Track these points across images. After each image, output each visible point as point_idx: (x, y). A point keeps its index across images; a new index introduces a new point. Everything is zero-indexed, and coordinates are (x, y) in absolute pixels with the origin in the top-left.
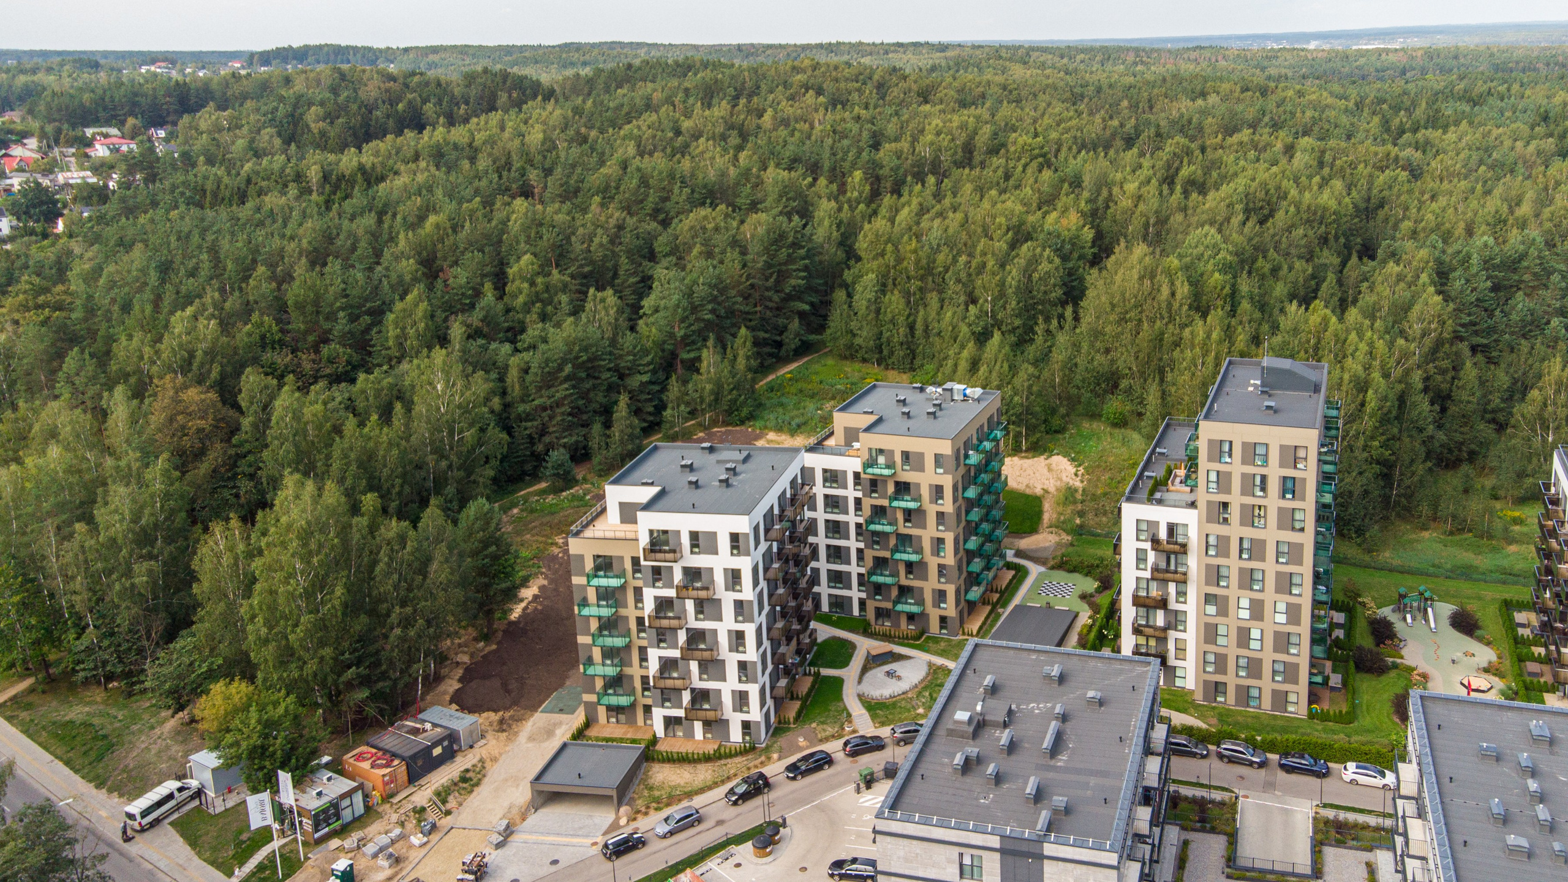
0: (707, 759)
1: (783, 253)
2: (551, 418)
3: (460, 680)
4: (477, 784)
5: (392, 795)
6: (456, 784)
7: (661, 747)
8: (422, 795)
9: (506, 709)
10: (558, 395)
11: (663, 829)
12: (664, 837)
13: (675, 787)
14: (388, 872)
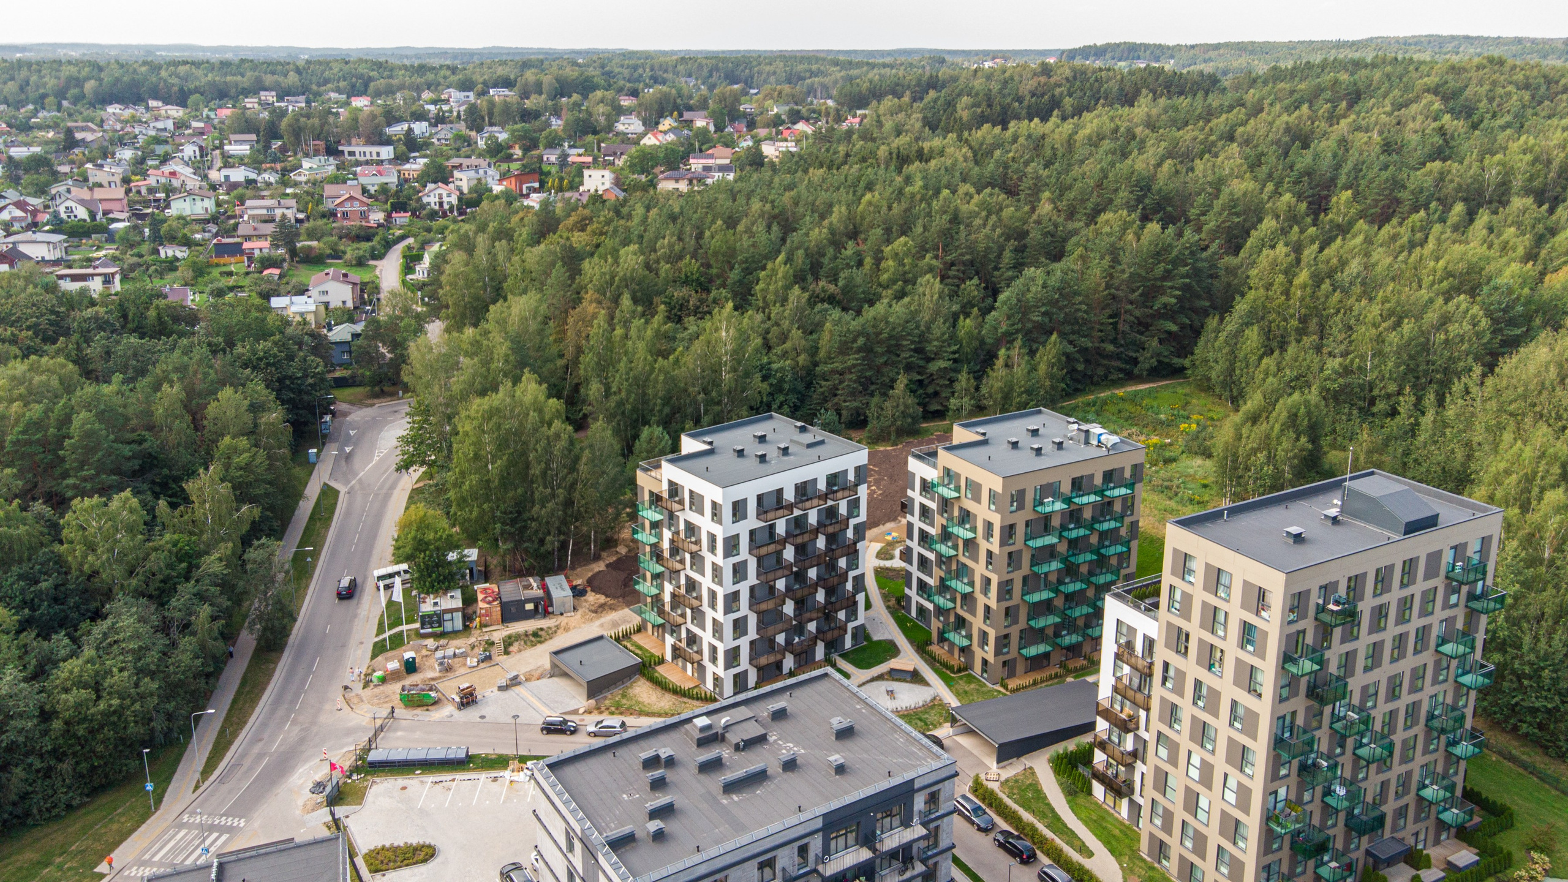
0: (676, 691)
1: (1159, 270)
2: (841, 382)
3: (607, 566)
4: (541, 642)
5: (486, 626)
6: (526, 635)
7: (661, 670)
8: (499, 634)
9: (614, 597)
10: (849, 363)
11: (592, 728)
12: (589, 734)
13: (638, 703)
14: (437, 674)
